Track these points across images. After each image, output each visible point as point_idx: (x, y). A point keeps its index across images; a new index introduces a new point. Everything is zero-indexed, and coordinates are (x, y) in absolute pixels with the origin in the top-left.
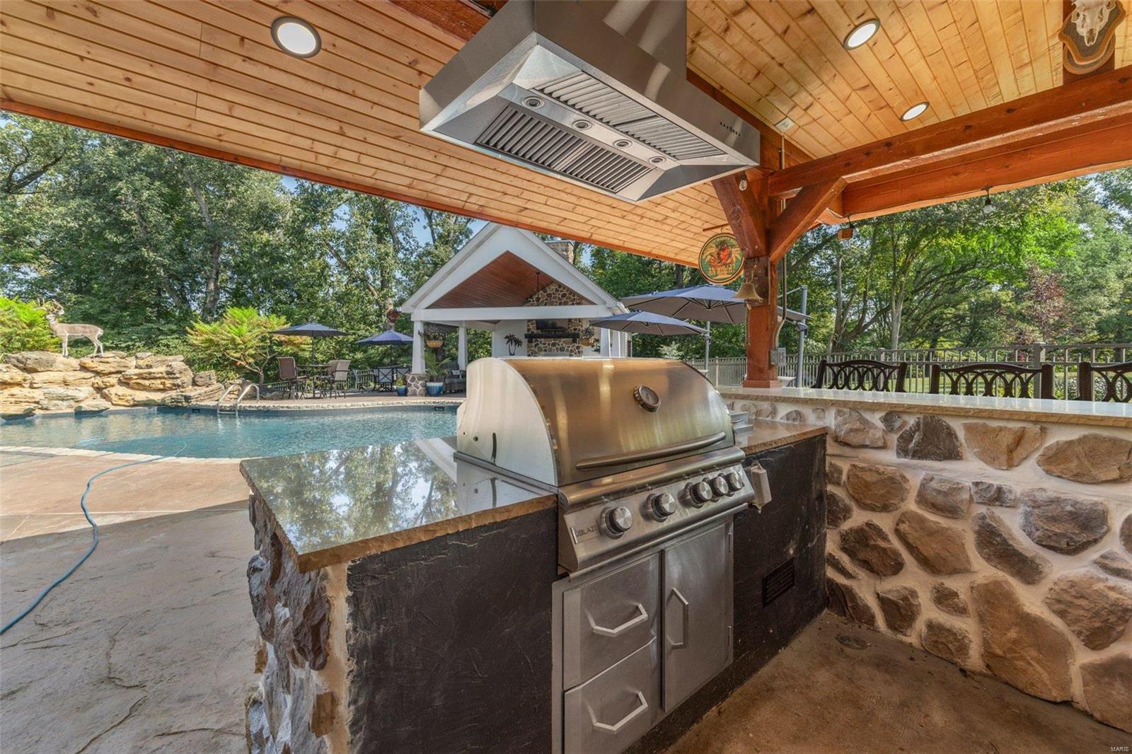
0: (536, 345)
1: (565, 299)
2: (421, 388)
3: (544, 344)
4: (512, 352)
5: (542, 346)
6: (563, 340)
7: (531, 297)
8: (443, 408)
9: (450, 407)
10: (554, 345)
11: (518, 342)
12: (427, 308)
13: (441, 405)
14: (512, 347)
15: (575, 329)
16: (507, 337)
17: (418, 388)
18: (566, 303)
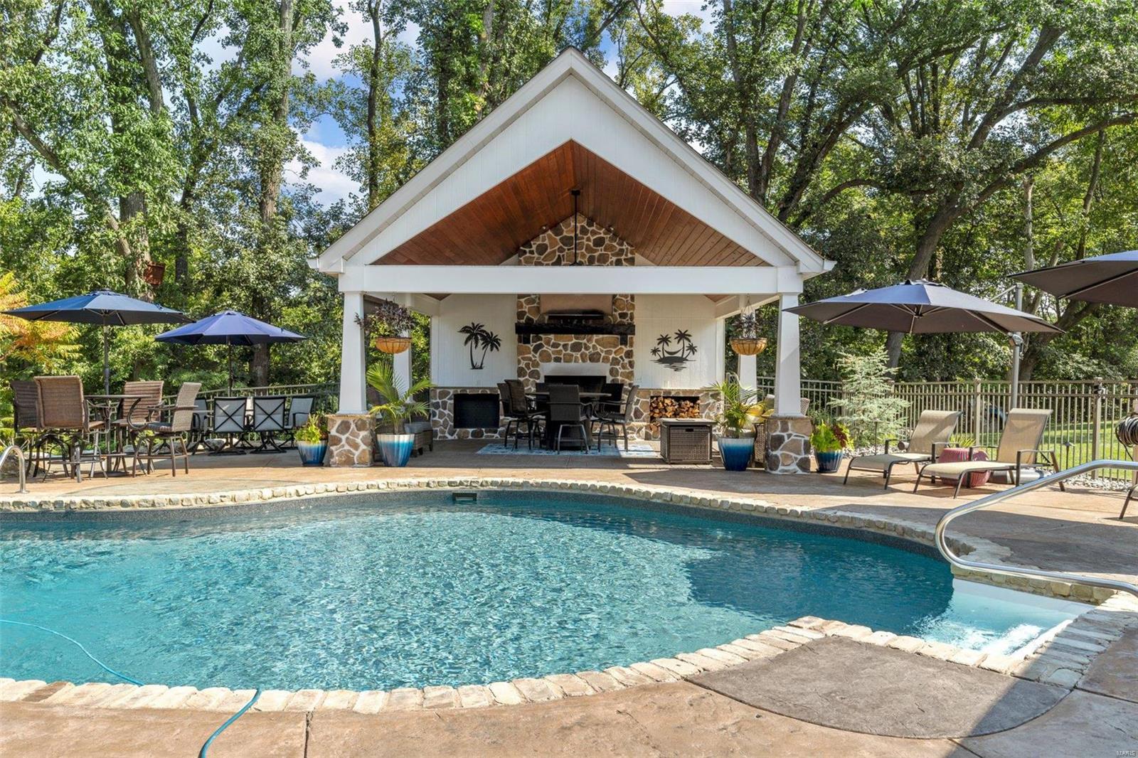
0: (536, 349)
1: (600, 251)
2: (363, 447)
3: (556, 346)
4: (477, 361)
5: (550, 350)
6: (595, 337)
7: (528, 244)
8: (474, 496)
9: (489, 493)
10: (576, 347)
11: (491, 341)
12: (375, 263)
13: (468, 490)
14: (479, 352)
15: (623, 315)
16: (465, 330)
17: (356, 447)
18: (602, 261)
